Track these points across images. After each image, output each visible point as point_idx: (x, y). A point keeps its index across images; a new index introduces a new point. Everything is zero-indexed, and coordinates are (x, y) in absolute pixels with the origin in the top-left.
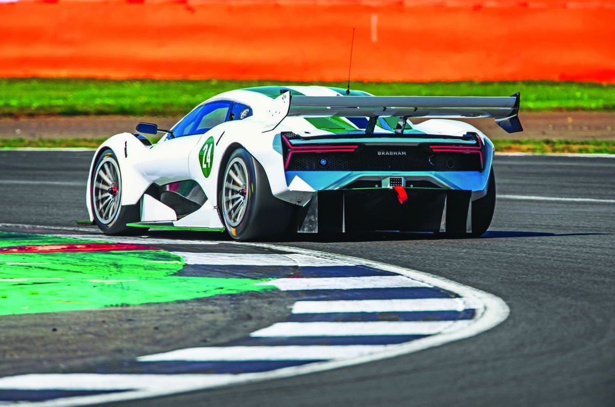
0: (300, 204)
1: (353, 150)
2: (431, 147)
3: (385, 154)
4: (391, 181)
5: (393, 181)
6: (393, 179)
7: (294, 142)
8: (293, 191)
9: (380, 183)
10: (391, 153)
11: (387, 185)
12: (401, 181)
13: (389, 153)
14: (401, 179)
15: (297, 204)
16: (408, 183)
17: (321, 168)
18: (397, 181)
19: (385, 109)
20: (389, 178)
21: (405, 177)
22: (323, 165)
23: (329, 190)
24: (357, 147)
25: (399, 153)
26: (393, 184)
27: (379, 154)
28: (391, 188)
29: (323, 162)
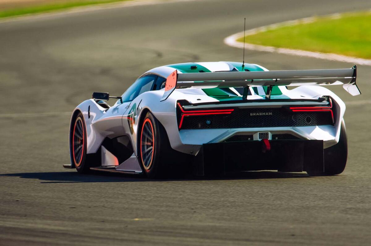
0: (193, 154)
1: (230, 113)
2: (291, 108)
3: (256, 114)
4: (259, 135)
5: (261, 135)
6: (261, 133)
7: (186, 107)
8: (185, 144)
9: (252, 137)
10: (261, 114)
11: (257, 138)
12: (268, 135)
13: (259, 114)
14: (268, 133)
15: (191, 154)
16: (274, 136)
17: (207, 127)
18: (265, 135)
19: (252, 81)
20: (259, 133)
21: (271, 132)
22: (209, 125)
23: (213, 143)
24: (233, 110)
25: (267, 114)
26: (261, 137)
27: (251, 114)
28: (260, 140)
29: (208, 122)
